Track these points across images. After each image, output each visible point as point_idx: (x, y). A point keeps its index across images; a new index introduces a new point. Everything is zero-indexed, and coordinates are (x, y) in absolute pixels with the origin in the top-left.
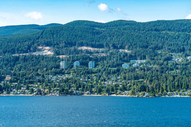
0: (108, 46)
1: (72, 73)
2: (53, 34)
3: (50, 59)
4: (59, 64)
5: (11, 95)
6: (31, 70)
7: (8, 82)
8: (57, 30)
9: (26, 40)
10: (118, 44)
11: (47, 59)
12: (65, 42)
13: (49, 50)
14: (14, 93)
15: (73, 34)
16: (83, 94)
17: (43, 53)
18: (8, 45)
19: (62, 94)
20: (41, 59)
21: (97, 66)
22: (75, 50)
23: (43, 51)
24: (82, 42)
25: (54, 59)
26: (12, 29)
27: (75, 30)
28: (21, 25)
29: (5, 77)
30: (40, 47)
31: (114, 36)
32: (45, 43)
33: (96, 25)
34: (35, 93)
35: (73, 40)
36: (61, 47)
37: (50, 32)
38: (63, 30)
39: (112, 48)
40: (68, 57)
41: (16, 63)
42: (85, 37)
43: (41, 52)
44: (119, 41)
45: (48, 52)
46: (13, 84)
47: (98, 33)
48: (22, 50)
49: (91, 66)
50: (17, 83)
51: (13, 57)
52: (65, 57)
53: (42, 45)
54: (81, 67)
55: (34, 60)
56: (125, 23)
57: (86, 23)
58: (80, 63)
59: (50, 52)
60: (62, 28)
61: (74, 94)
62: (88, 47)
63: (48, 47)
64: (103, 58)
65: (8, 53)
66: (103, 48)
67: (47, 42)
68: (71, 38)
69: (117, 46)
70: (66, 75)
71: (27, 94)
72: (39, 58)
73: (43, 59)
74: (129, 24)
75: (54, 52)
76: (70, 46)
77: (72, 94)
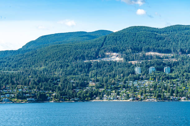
0: (176, 51)
1: (151, 79)
2: (116, 40)
3: (123, 65)
4: (134, 69)
5: (104, 100)
6: (108, 76)
7: (94, 88)
8: (119, 37)
9: (92, 47)
10: (186, 49)
11: (120, 65)
12: (131, 48)
13: (117, 56)
14: (107, 99)
15: (136, 40)
16: (180, 100)
17: (111, 59)
18: (77, 52)
19: (159, 99)
20: (114, 65)
21: (173, 72)
22: (144, 56)
23: (111, 57)
24: (149, 48)
25: (127, 65)
26: (62, 37)
27: (138, 36)
28: (69, 33)
29: (88, 83)
30: (107, 54)
31: (178, 41)
32: (112, 49)
33: (155, 30)
34: (131, 99)
35: (138, 45)
36: (129, 53)
37: (113, 38)
38: (125, 36)
39: (180, 53)
40: (141, 62)
41: (90, 69)
42: (150, 42)
43: (109, 58)
44: (186, 46)
45: (116, 58)
46: (100, 90)
47: (161, 38)
48: (91, 57)
49: (167, 71)
50: (103, 89)
51: (86, 63)
52: (138, 63)
53: (108, 51)
54: (158, 73)
55: (107, 66)
56: (184, 28)
57: (143, 29)
58: (155, 68)
59: (119, 57)
60: (124, 34)
61: (172, 100)
62: (155, 53)
63: (116, 53)
64: (176, 64)
65: (79, 60)
66: (171, 53)
67: (114, 48)
68: (136, 43)
69: (185, 51)
70: (145, 80)
71: (121, 100)
72: (111, 64)
73: (115, 65)
74: (188, 29)
75: (124, 58)
76: (137, 51)
77: (169, 100)
